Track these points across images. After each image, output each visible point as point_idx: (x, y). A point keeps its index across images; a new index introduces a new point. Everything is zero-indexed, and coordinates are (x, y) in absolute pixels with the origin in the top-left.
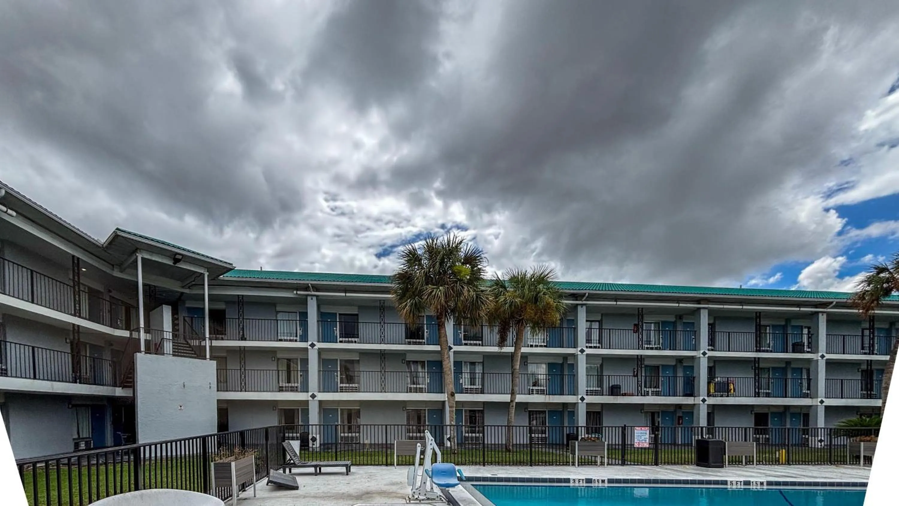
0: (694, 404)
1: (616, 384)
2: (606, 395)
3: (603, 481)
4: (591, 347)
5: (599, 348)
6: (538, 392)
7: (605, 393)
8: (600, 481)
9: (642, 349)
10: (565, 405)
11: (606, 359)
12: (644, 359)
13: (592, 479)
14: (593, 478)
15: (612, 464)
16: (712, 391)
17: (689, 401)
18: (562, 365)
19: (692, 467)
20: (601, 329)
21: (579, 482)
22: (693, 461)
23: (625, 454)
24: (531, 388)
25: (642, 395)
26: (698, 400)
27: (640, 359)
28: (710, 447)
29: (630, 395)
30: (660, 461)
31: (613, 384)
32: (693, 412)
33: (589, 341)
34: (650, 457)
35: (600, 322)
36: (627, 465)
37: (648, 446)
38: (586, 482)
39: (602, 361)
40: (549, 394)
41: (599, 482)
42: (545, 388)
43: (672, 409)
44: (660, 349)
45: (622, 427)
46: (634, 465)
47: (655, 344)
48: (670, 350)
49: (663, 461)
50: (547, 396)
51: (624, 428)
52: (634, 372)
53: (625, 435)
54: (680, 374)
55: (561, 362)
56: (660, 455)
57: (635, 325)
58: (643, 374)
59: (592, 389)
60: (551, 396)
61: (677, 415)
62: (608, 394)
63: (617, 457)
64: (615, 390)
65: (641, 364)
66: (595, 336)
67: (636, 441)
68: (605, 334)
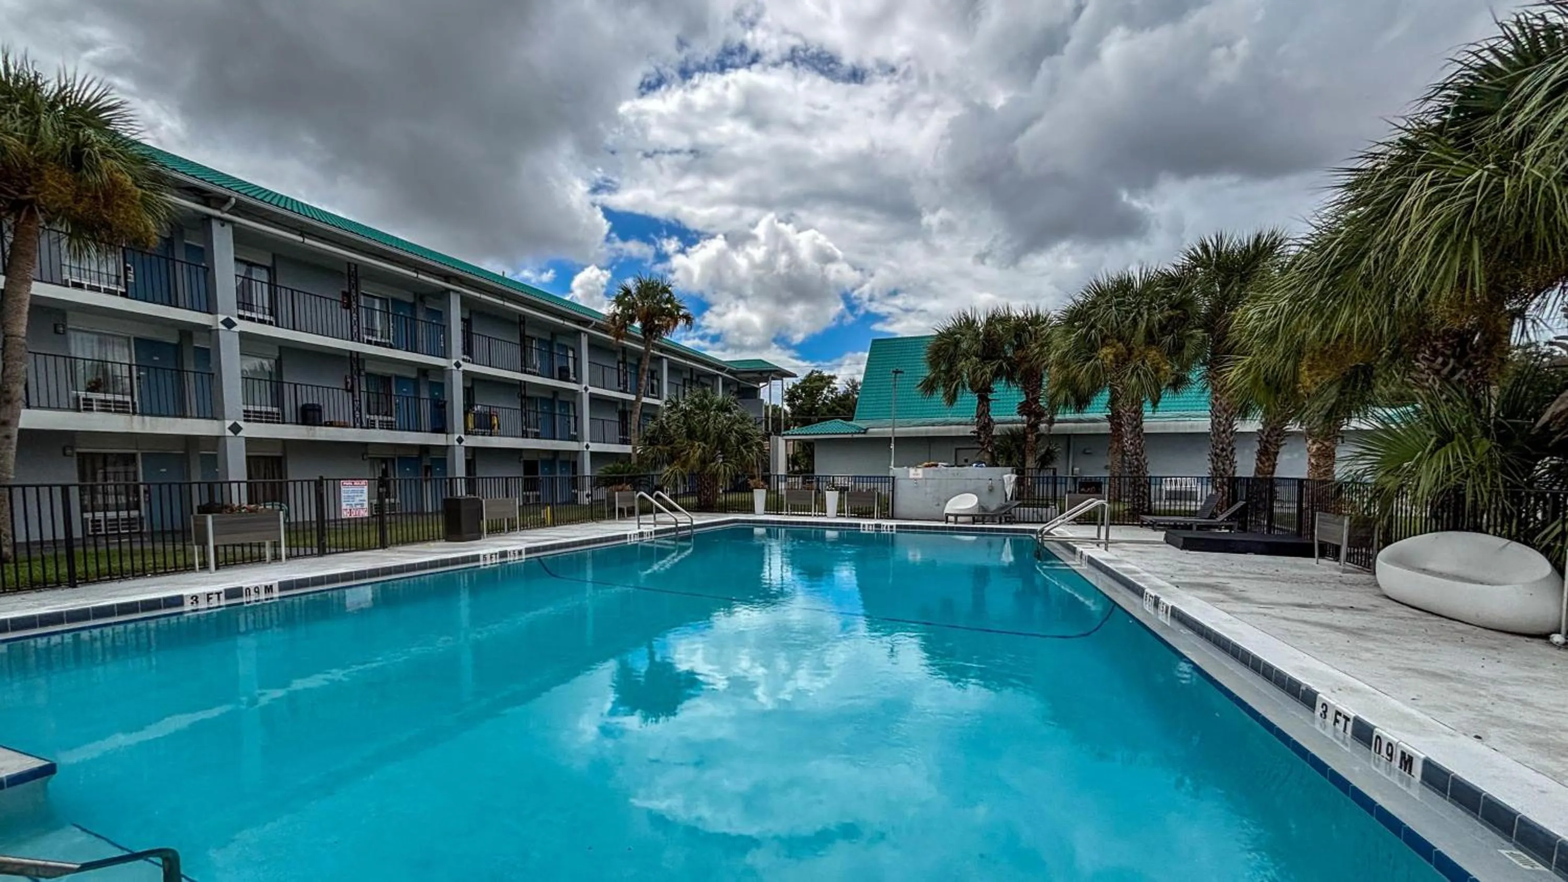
0: (447, 446)
1: (310, 402)
2: (291, 423)
3: (269, 589)
4: (251, 319)
5: (271, 323)
6: (106, 407)
7: (287, 419)
8: (262, 591)
9: (359, 341)
10: (190, 441)
11: (287, 350)
12: (363, 360)
13: (241, 588)
14: (245, 586)
15: (298, 556)
16: (471, 425)
17: (439, 440)
18: (178, 348)
19: (438, 544)
20: (272, 285)
21: (209, 599)
22: (441, 533)
23: (324, 535)
24: (82, 394)
25: (362, 427)
26: (452, 440)
27: (356, 359)
28: (464, 508)
29: (339, 426)
30: (389, 541)
31: (305, 402)
32: (445, 459)
33: (245, 303)
34: (372, 536)
35: (271, 271)
36: (330, 553)
37: (366, 515)
38: (227, 597)
39: (280, 353)
40: (142, 414)
41: (258, 592)
42: (128, 398)
43: (415, 454)
44: (391, 347)
45: (316, 481)
46: (344, 552)
47: (382, 337)
48: (407, 350)
49: (394, 541)
50: (136, 418)
51: (319, 483)
52: (347, 383)
53: (322, 495)
54: (425, 394)
55: (174, 340)
56: (388, 532)
57: (344, 293)
58: (364, 388)
59: (257, 408)
60: (147, 418)
61: (424, 464)
62: (294, 421)
63: (308, 542)
64: (310, 414)
65: (359, 371)
66: (260, 295)
67: (344, 506)
68: (284, 297)
